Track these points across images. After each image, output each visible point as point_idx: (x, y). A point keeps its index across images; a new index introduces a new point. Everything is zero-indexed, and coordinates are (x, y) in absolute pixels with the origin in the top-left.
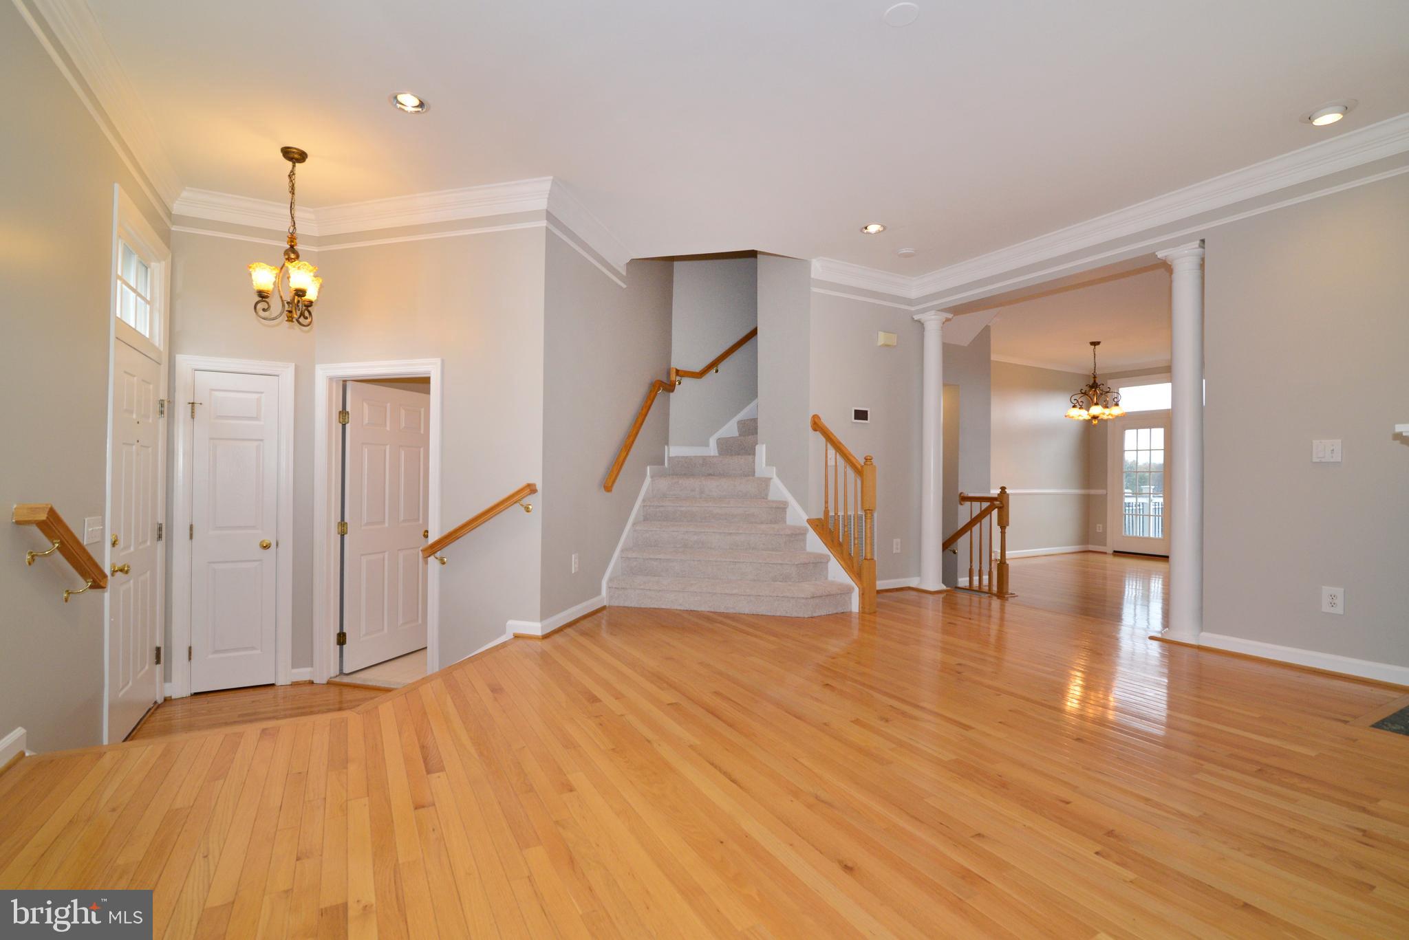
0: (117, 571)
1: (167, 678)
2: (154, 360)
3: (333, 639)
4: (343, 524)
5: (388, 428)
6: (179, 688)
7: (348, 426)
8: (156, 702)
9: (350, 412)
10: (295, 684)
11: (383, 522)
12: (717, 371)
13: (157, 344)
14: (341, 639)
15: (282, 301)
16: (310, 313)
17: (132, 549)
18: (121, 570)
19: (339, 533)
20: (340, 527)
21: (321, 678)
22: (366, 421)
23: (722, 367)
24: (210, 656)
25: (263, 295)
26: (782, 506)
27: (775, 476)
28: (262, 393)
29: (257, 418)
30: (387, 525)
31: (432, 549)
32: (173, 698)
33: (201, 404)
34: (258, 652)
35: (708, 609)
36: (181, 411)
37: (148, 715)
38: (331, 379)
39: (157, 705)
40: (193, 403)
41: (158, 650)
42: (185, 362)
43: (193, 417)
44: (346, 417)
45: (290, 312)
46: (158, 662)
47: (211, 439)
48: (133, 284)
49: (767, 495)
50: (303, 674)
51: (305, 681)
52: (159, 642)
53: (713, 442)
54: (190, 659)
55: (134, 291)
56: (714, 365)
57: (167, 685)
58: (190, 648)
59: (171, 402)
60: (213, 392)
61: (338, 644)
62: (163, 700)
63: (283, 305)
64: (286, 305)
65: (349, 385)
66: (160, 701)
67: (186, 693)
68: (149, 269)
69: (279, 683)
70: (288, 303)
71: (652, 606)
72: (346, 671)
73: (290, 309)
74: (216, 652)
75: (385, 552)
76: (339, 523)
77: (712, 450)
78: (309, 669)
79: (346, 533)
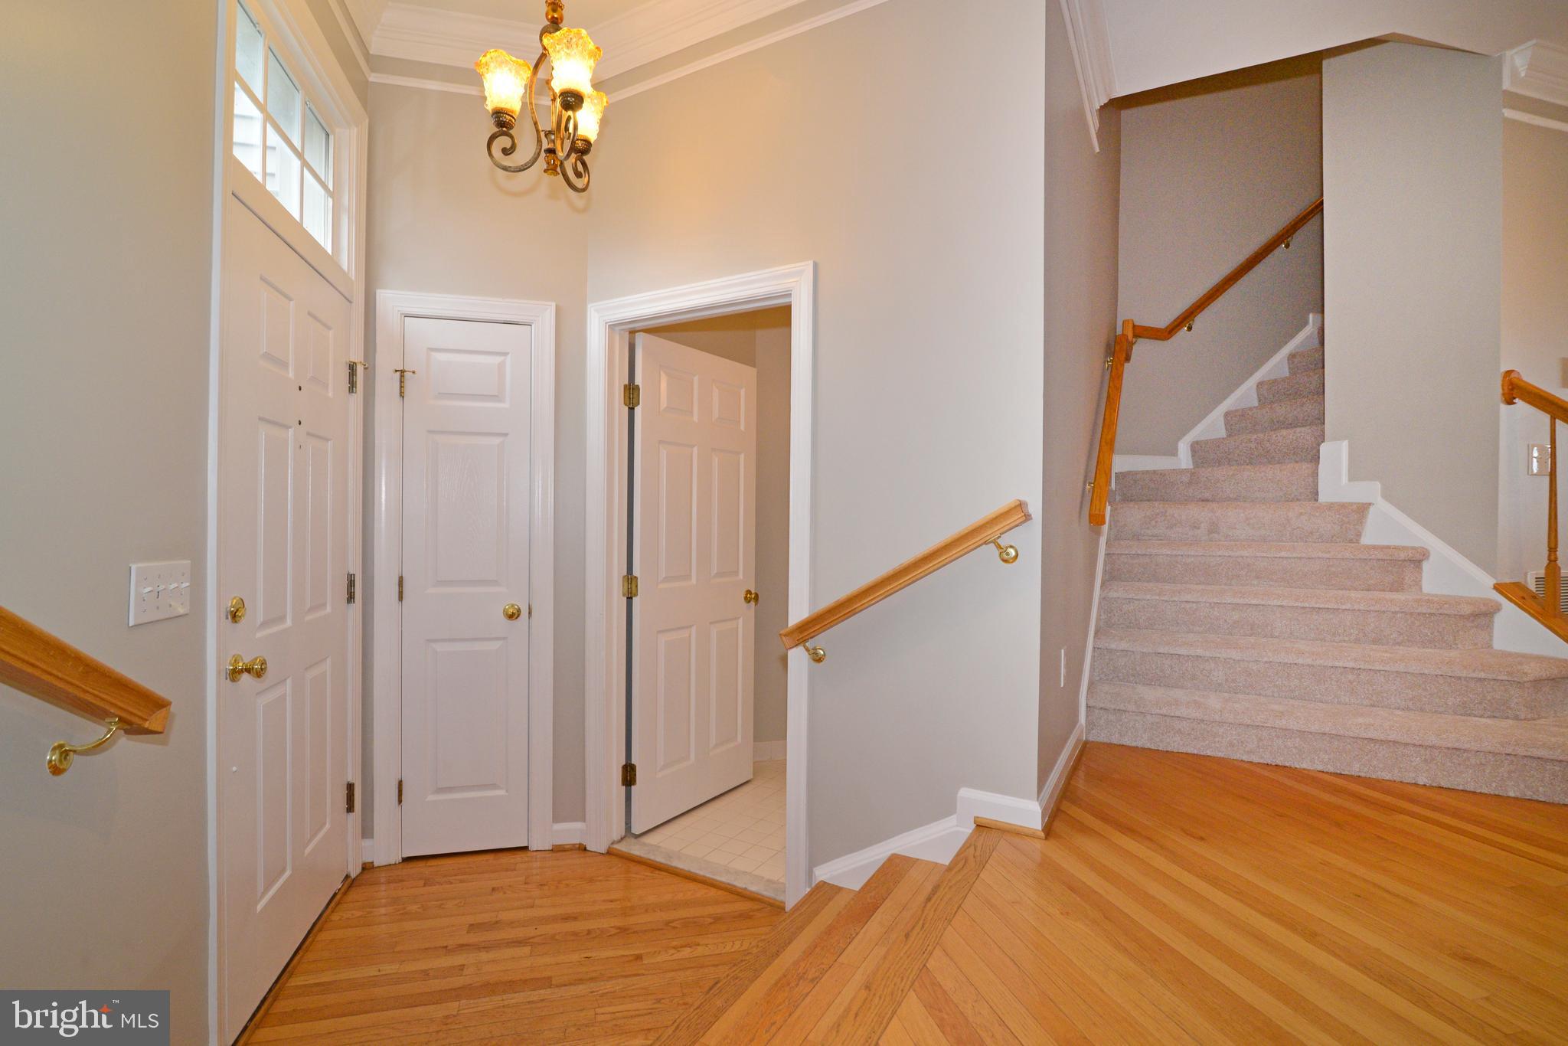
0: (241, 671)
1: (367, 831)
2: (344, 296)
3: (617, 775)
4: (630, 579)
5: (695, 418)
6: (384, 851)
7: (638, 410)
8: (347, 877)
9: (641, 387)
10: (558, 849)
11: (688, 577)
12: (1190, 329)
13: (345, 267)
14: (629, 775)
15: (538, 131)
16: (584, 164)
17: (289, 623)
18: (248, 670)
19: (624, 595)
20: (626, 584)
21: (598, 845)
22: (664, 404)
23: (1200, 321)
24: (431, 798)
25: (502, 121)
26: (1418, 557)
27: (1380, 498)
28: (505, 354)
29: (496, 398)
30: (694, 581)
31: (801, 632)
32: (376, 864)
33: (414, 372)
34: (501, 792)
35: (1320, 768)
36: (385, 383)
37: (329, 910)
38: (612, 327)
39: (349, 880)
40: (402, 372)
41: (350, 787)
42: (392, 301)
43: (402, 395)
44: (635, 396)
45: (551, 151)
46: (350, 808)
47: (430, 432)
48: (297, 143)
49: (1359, 535)
50: (569, 832)
51: (574, 845)
52: (353, 775)
53: (1184, 448)
54: (400, 801)
55: (300, 155)
56: (1186, 319)
57: (367, 843)
58: (400, 783)
59: (370, 369)
60: (434, 354)
61: (623, 785)
62: (359, 870)
63: (539, 141)
64: (545, 141)
65: (641, 339)
66: (354, 871)
67: (396, 858)
68: (331, 137)
69: (533, 847)
70: (548, 134)
71: (1184, 750)
72: (637, 829)
73: (551, 146)
74: (440, 790)
75: (691, 626)
76: (624, 577)
77: (1184, 459)
78: (578, 825)
79: (636, 595)
